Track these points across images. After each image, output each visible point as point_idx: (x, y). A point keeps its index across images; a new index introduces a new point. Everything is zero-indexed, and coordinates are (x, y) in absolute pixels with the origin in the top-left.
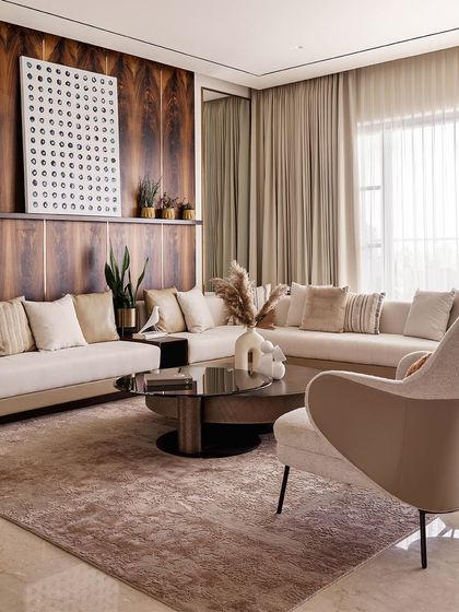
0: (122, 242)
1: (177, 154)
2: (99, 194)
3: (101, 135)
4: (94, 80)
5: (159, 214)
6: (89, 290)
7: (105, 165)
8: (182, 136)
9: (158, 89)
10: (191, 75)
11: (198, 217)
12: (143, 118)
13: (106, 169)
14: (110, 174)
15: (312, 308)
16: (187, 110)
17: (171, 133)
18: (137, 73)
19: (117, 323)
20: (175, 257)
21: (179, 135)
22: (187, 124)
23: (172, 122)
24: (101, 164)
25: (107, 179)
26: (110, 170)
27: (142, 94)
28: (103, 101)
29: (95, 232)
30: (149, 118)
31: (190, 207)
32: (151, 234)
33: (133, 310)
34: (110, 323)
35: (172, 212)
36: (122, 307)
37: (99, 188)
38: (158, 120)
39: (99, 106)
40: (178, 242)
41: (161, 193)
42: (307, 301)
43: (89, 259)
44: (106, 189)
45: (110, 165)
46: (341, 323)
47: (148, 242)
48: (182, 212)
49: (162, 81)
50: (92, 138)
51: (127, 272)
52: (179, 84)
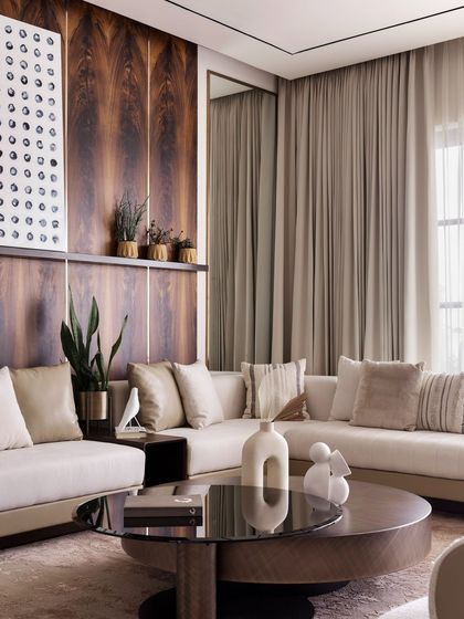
0: (88, 292)
1: (171, 165)
2: (29, 213)
3: (33, 121)
4: (23, 35)
5: (145, 253)
6: (38, 361)
7: (41, 168)
8: (179, 140)
9: (143, 65)
10: (192, 48)
11: (201, 260)
12: (122, 108)
13: (41, 176)
14: (47, 184)
15: (369, 394)
16: (186, 100)
17: (162, 134)
18: (113, 40)
19: (78, 412)
20: (166, 317)
21: (174, 136)
22: (186, 123)
23: (164, 117)
24: (34, 167)
25: (42, 192)
26: (48, 177)
27: (119, 71)
28: (38, 68)
29: (46, 275)
30: (130, 108)
31: (189, 244)
32: (132, 282)
33: (104, 394)
34: (67, 412)
35: (163, 250)
36: (87, 389)
37: (29, 205)
38: (144, 113)
39: (32, 75)
40: (172, 295)
41: (147, 221)
42: (361, 383)
43: (37, 315)
44: (42, 207)
45: (48, 169)
46: (411, 416)
47: (127, 295)
48: (178, 252)
49: (150, 55)
50: (19, 125)
51: (94, 336)
52: (176, 62)
